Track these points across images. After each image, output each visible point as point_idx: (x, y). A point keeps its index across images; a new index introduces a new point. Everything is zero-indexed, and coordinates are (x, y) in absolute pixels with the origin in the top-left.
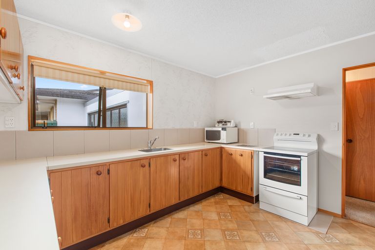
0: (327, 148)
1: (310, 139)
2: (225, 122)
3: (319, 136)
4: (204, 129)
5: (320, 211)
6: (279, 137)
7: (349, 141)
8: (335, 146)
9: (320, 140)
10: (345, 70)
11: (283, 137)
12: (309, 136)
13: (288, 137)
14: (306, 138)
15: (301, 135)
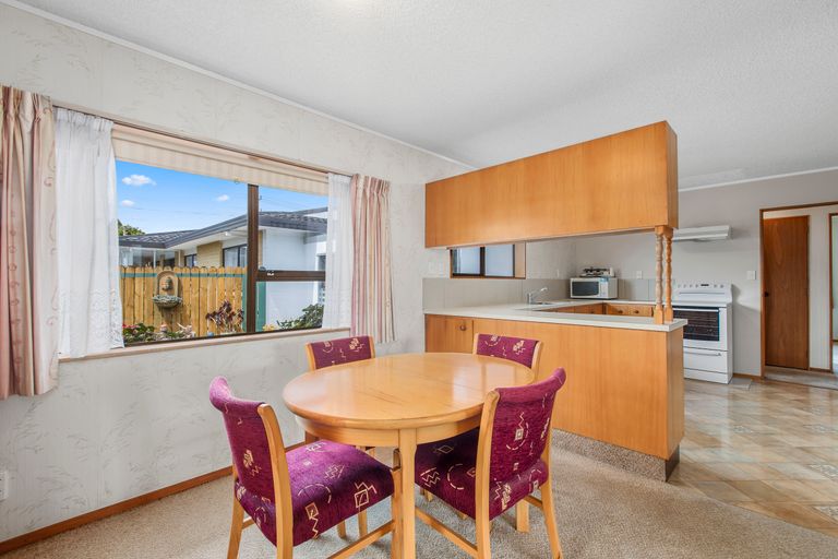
0: (742, 300)
1: (722, 290)
2: (598, 270)
3: (733, 286)
4: (569, 281)
5: (735, 375)
6: (682, 289)
7: (766, 295)
8: (752, 298)
9: (735, 291)
10: (762, 211)
11: (688, 289)
12: (722, 286)
13: (694, 288)
14: (718, 289)
15: (711, 286)
